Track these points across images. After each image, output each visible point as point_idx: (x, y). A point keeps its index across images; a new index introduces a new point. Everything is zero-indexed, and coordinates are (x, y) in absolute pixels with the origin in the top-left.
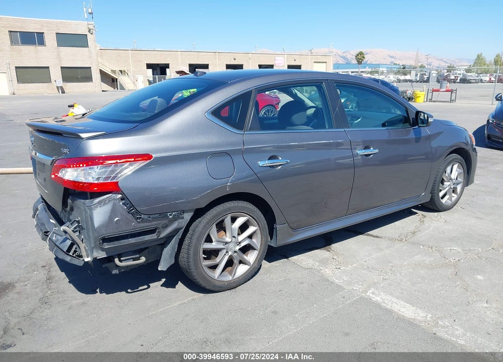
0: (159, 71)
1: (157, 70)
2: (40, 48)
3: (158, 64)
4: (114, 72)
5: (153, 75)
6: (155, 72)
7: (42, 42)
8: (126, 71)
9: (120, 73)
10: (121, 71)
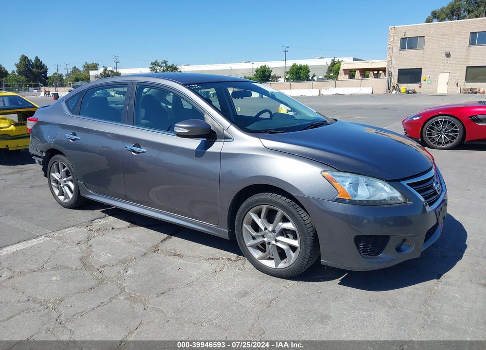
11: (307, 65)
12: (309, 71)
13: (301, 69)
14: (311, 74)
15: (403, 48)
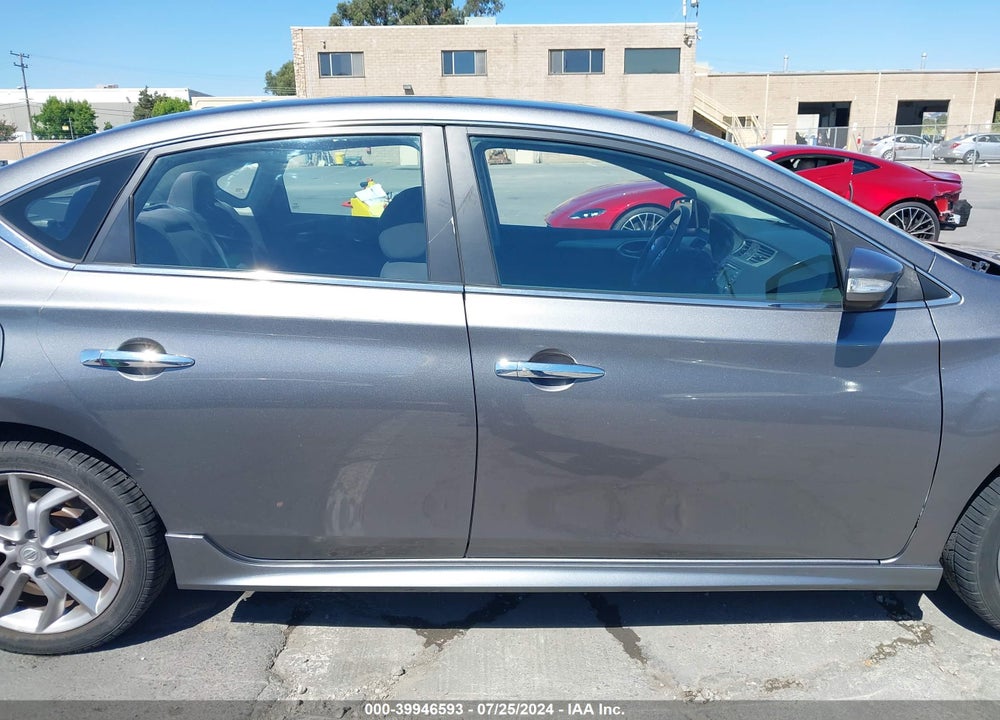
0: (833, 117)
1: (829, 115)
2: (595, 78)
3: (834, 104)
4: (728, 120)
5: (820, 125)
6: (825, 119)
7: (598, 68)
8: (753, 119)
9: (739, 123)
10: (742, 120)
11: (86, 102)
12: (93, 117)
13: (73, 110)
14: (99, 123)
15: (324, 72)
